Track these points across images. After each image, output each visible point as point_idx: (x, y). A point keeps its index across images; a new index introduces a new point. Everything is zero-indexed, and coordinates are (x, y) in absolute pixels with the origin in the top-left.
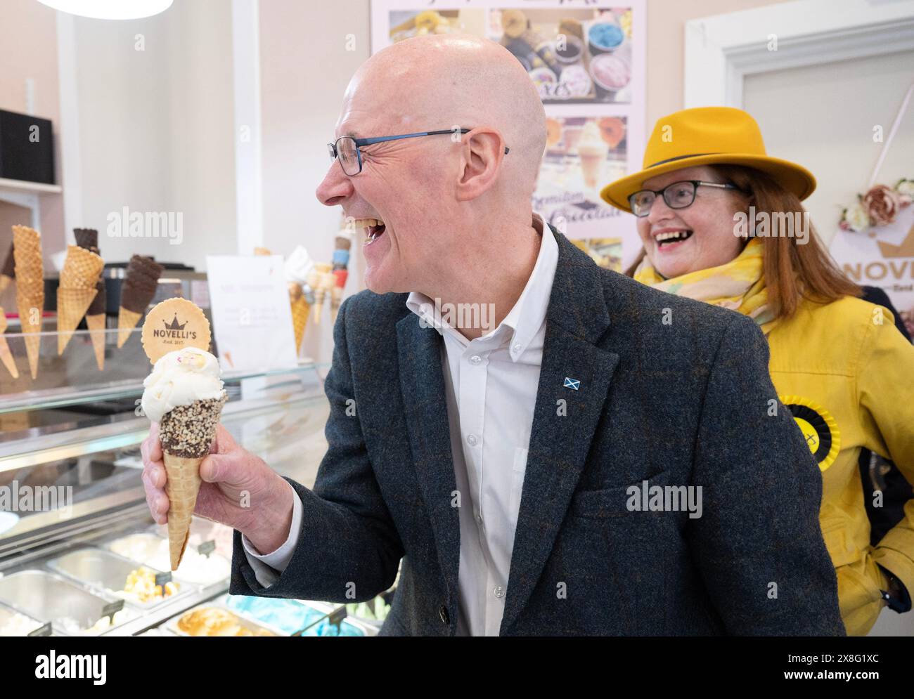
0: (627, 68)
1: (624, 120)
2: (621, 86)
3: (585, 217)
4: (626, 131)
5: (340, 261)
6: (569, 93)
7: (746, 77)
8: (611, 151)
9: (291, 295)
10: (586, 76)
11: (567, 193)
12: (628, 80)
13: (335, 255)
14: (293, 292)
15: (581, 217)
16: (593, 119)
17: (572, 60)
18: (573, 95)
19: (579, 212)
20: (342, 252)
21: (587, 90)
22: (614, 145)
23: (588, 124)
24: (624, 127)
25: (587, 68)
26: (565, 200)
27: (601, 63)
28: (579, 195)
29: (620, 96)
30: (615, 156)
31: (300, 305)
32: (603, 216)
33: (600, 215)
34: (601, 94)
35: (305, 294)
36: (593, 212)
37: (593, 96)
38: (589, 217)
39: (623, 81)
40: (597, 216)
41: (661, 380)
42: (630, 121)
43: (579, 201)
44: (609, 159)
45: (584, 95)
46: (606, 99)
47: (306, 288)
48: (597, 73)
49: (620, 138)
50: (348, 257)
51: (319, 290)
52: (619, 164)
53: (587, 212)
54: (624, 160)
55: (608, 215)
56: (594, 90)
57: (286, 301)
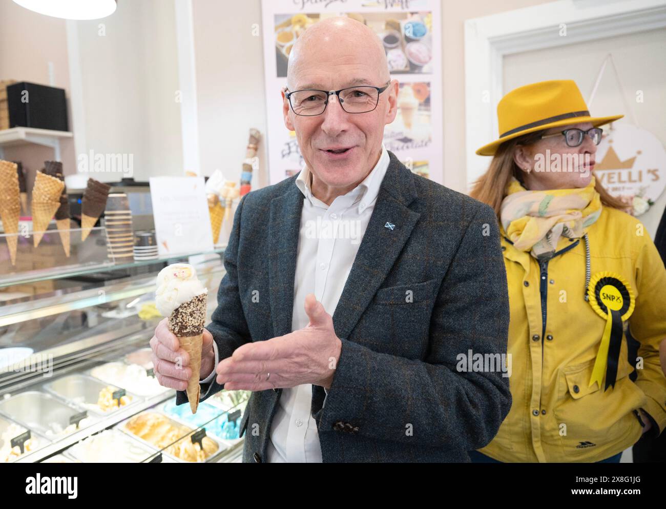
0: (429, 50)
1: (428, 84)
2: (426, 63)
3: (405, 147)
4: (429, 91)
5: (246, 179)
6: (392, 67)
7: (504, 57)
8: (420, 105)
9: (209, 201)
10: (403, 56)
11: (393, 133)
12: (430, 58)
13: (243, 175)
14: (212, 200)
15: (402, 148)
16: (408, 84)
17: (394, 45)
18: (395, 69)
19: (401, 144)
20: (247, 173)
21: (404, 65)
22: (422, 101)
23: (406, 87)
24: (428, 89)
25: (404, 51)
26: (391, 137)
27: (413, 47)
28: (401, 133)
29: (425, 69)
30: (423, 108)
31: (217, 209)
32: (416, 147)
33: (414, 146)
34: (413, 68)
35: (221, 201)
36: (409, 144)
37: (408, 69)
38: (408, 147)
39: (427, 59)
40: (412, 147)
41: (441, 226)
42: (432, 85)
43: (401, 137)
44: (419, 110)
45: (402, 68)
46: (417, 71)
47: (221, 198)
48: (411, 54)
49: (426, 97)
50: (251, 177)
51: (228, 199)
52: (426, 113)
53: (406, 145)
54: (428, 110)
55: (419, 146)
56: (408, 65)
57: (205, 207)
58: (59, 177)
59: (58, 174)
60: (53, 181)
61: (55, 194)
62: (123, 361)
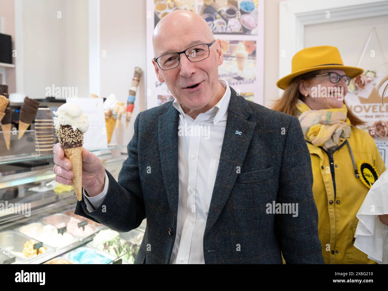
0: (256, 20)
1: (255, 42)
2: (254, 28)
3: (238, 83)
4: (256, 47)
5: (131, 101)
6: (232, 30)
7: (305, 26)
8: (249, 55)
9: (106, 115)
10: (239, 23)
11: (230, 73)
12: (257, 25)
13: (129, 98)
14: (108, 114)
15: (237, 84)
16: (242, 41)
17: (233, 16)
18: (233, 31)
19: (236, 81)
20: (132, 97)
21: (239, 29)
22: (251, 53)
23: (240, 43)
24: (255, 45)
25: (239, 20)
26: (229, 76)
27: (245, 18)
28: (236, 74)
29: (253, 32)
30: (251, 57)
31: (111, 120)
32: (246, 83)
33: (245, 82)
34: (245, 31)
35: (114, 115)
36: (242, 81)
37: (242, 31)
38: (240, 83)
39: (255, 25)
40: (243, 83)
42: (257, 43)
43: (236, 76)
44: (249, 59)
45: (238, 31)
46: (247, 33)
47: (114, 113)
48: (244, 22)
49: (253, 50)
50: (134, 99)
51: (119, 114)
52: (253, 61)
53: (239, 81)
54: (255, 59)
55: (248, 83)
56: (242, 29)
57: (103, 118)
62: (41, 222)
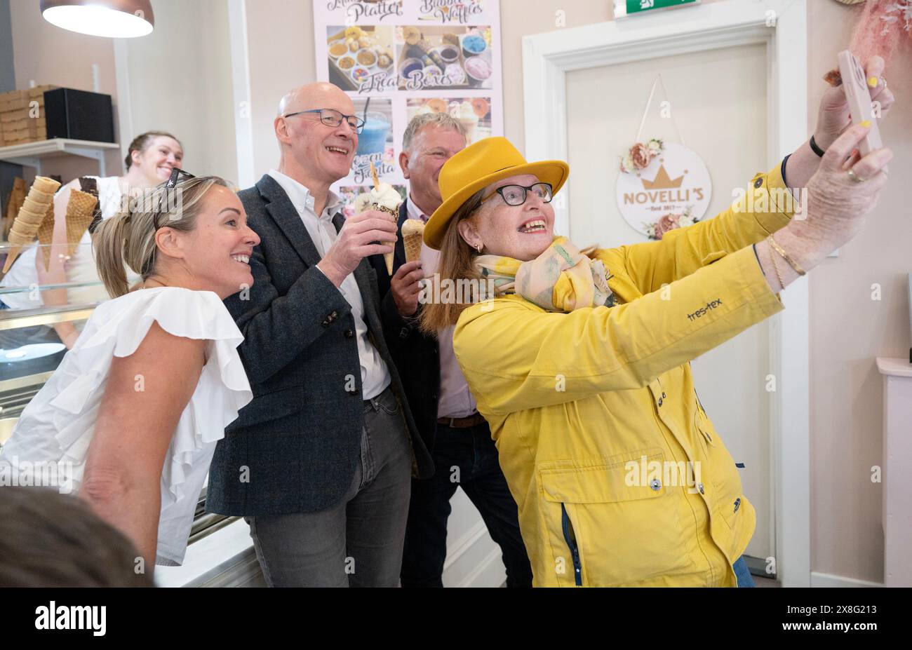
0: (489, 66)
1: (489, 100)
2: (486, 78)
4: (490, 107)
6: (451, 82)
8: (480, 121)
10: (461, 71)
12: (490, 73)
16: (467, 99)
17: (452, 60)
18: (454, 83)
21: (463, 81)
22: (482, 117)
23: (465, 102)
24: (489, 104)
25: (462, 65)
27: (472, 62)
29: (485, 84)
30: (483, 124)
34: (472, 83)
37: (467, 84)
39: (487, 74)
42: (492, 100)
44: (479, 126)
45: (461, 83)
46: (476, 87)
48: (469, 69)
49: (486, 113)
52: (486, 129)
54: (490, 127)
56: (467, 81)
58: (92, 192)
59: (91, 190)
60: (86, 197)
61: (88, 209)
